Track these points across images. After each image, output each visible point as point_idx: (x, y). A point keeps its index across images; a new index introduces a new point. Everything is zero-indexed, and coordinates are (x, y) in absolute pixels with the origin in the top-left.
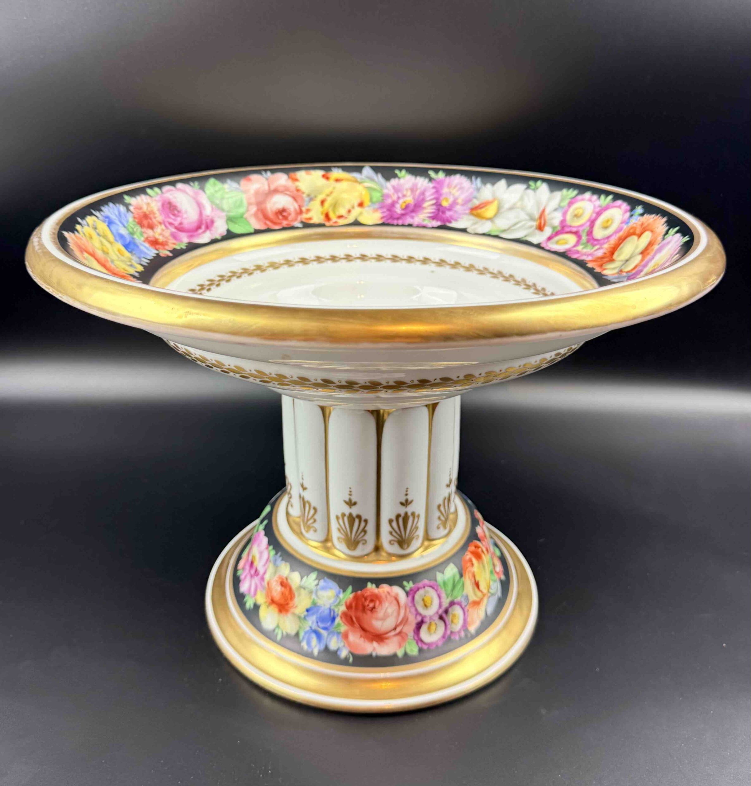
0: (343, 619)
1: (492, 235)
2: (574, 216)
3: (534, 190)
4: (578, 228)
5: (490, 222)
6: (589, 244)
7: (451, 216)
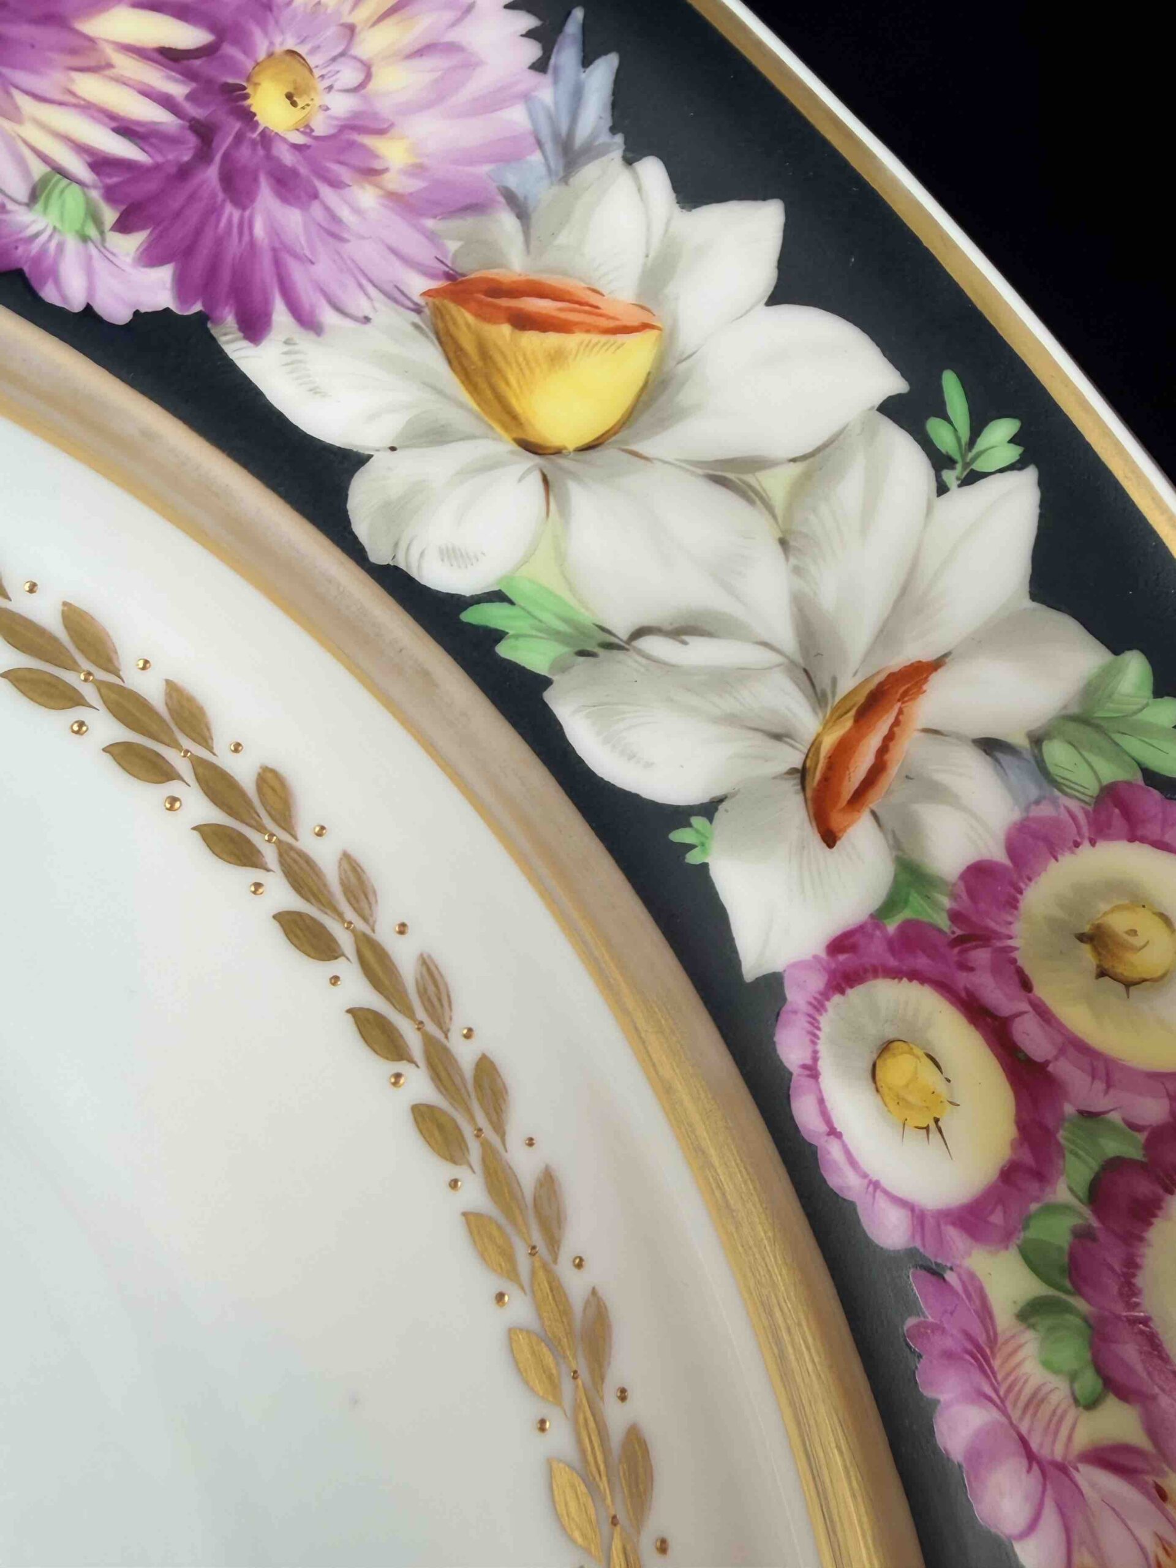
1: (504, 650)
2: (1086, 928)
3: (940, 461)
4: (1062, 1051)
5: (534, 482)
6: (1080, 1304)
7: (281, 252)
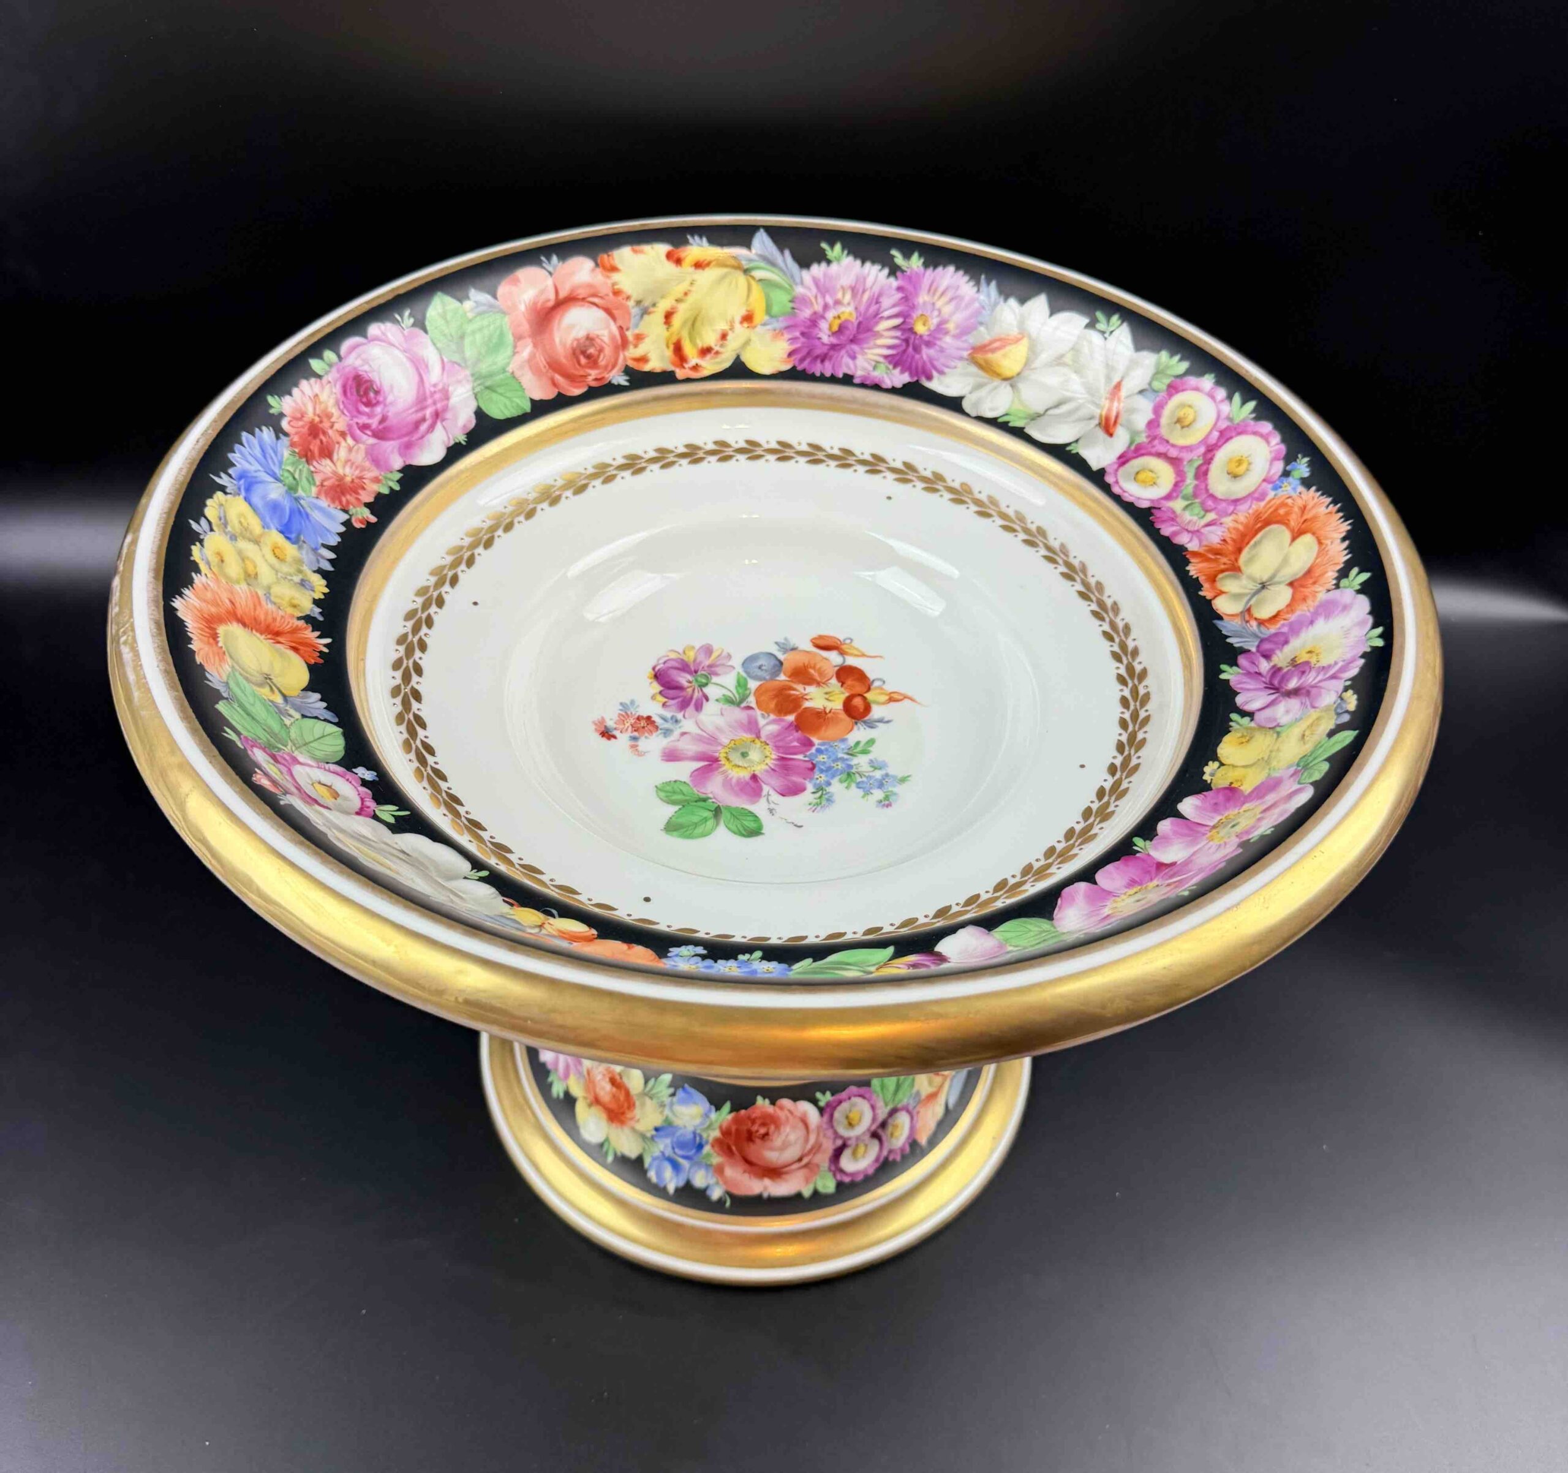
0: (716, 1149)
1: (1011, 424)
2: (1175, 420)
3: (1103, 333)
4: (1180, 452)
5: (1009, 388)
6: (1197, 501)
7: (931, 360)
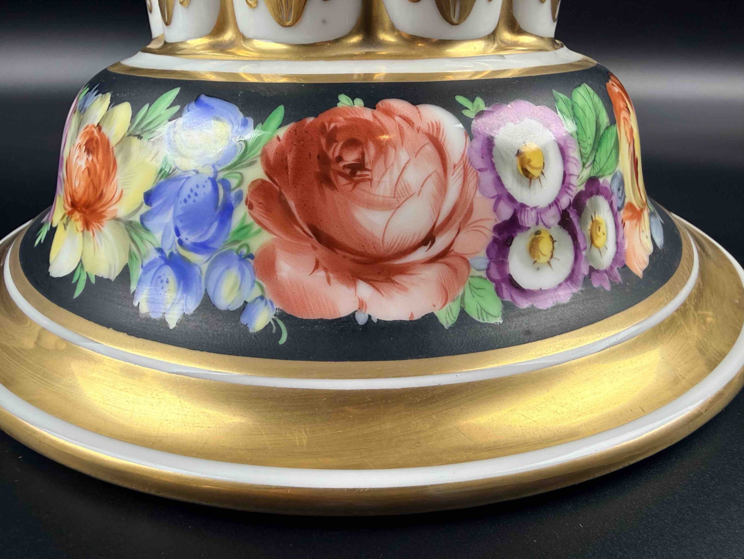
0: (257, 211)
